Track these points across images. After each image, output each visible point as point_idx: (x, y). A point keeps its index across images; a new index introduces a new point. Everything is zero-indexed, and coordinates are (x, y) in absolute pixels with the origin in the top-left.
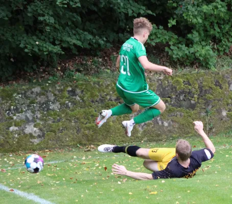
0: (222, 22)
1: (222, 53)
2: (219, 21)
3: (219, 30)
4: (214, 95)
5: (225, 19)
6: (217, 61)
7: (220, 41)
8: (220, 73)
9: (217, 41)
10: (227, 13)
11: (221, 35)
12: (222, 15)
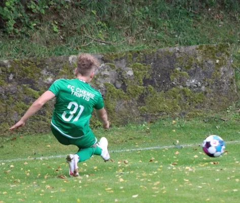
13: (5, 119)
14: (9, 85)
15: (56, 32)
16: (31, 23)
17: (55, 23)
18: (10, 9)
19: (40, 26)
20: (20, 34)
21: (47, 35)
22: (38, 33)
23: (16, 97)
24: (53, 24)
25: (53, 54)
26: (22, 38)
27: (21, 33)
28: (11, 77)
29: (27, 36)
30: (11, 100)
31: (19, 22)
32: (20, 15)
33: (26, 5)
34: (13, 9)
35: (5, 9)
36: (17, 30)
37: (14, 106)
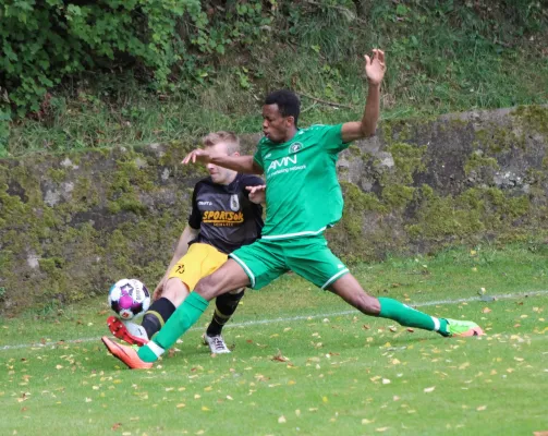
0: (21, 37)
1: (22, 114)
2: (14, 35)
3: (14, 57)
4: (8, 216)
5: (30, 29)
6: (12, 133)
7: (17, 83)
8: (22, 162)
9: (9, 83)
10: (33, 14)
11: (20, 68)
12: (23, 18)
13: (155, 254)
14: (163, 191)
15: (245, 89)
16: (199, 71)
17: (243, 72)
18: (159, 46)
19: (215, 76)
20: (178, 94)
21: (229, 93)
22: (212, 91)
23: (176, 212)
24: (239, 73)
25: (243, 130)
26: (183, 101)
27: (181, 91)
28: (166, 175)
29: (192, 96)
30: (167, 217)
31: (176, 72)
32: (177, 57)
33: (187, 39)
34: (166, 47)
35: (151, 46)
36: (173, 87)
37: (172, 230)
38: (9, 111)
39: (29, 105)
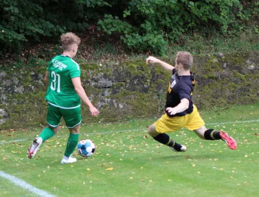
0: (173, 13)
1: (172, 42)
2: (170, 13)
3: (170, 21)
4: (166, 79)
5: (176, 10)
6: (168, 49)
7: (171, 30)
8: (171, 60)
9: (168, 30)
10: (177, 5)
11: (172, 24)
12: (173, 6)
13: (220, 95)
14: (224, 71)
15: (257, 33)
16: (240, 27)
17: (256, 27)
18: (224, 17)
19: (246, 29)
20: (231, 35)
21: (251, 35)
22: (244, 34)
23: (228, 79)
24: (255, 28)
25: (255, 49)
26: (233, 38)
27: (233, 34)
28: (225, 65)
29: (237, 36)
30: (225, 81)
31: (231, 26)
32: (231, 21)
33: (236, 15)
34: (227, 17)
35: (221, 17)
36: (230, 32)
37: (227, 86)
38: (167, 41)
39: (175, 39)
